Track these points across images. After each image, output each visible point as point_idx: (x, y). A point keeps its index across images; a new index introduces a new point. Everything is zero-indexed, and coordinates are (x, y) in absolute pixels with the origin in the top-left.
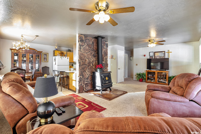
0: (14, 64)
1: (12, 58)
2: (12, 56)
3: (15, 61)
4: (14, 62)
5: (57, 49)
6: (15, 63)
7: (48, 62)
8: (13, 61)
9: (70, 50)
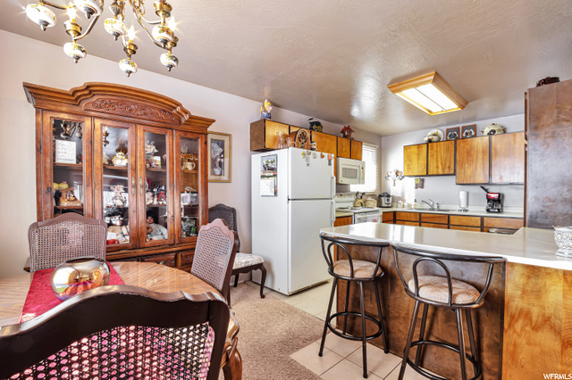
0: (58, 195)
1: (43, 150)
2: (38, 141)
3: (62, 173)
4: (57, 180)
5: (269, 116)
6: (64, 186)
7: (229, 181)
8: (50, 174)
9: (318, 124)
